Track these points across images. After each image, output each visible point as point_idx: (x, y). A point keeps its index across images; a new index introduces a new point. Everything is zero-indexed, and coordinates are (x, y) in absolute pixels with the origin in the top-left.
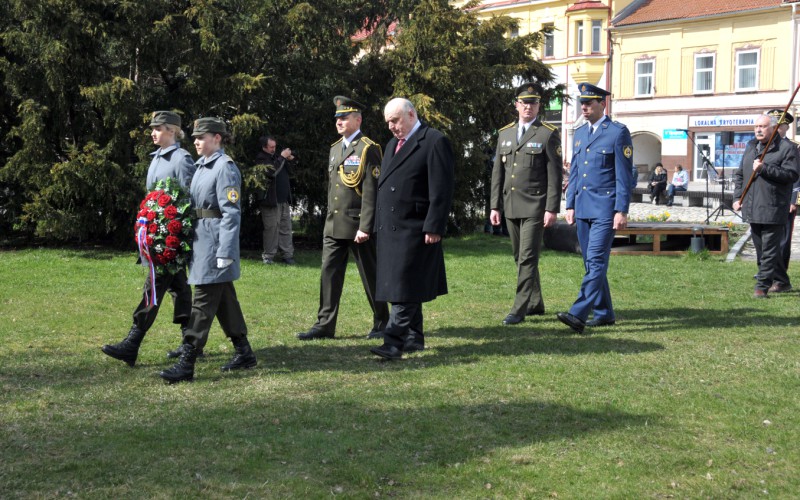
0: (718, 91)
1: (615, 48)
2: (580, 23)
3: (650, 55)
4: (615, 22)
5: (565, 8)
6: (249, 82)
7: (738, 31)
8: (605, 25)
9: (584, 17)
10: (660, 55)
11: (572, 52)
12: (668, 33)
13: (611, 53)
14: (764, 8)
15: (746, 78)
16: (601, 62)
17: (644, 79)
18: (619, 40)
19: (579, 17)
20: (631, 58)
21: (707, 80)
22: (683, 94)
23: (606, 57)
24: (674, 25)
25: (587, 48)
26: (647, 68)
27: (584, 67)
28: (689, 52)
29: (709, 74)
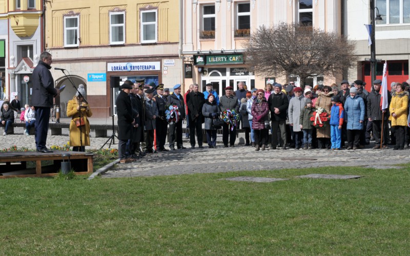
0: (128, 42)
1: (47, 5)
3: (75, 11)
10: (83, 12)
11: (11, 9)
13: (44, 9)
15: (149, 32)
16: (36, 16)
17: (71, 31)
20: (59, 14)
21: (119, 34)
22: (102, 44)
23: (40, 13)
25: (24, 5)
26: (73, 22)
27: (22, 21)
28: (105, 10)
29: (121, 28)
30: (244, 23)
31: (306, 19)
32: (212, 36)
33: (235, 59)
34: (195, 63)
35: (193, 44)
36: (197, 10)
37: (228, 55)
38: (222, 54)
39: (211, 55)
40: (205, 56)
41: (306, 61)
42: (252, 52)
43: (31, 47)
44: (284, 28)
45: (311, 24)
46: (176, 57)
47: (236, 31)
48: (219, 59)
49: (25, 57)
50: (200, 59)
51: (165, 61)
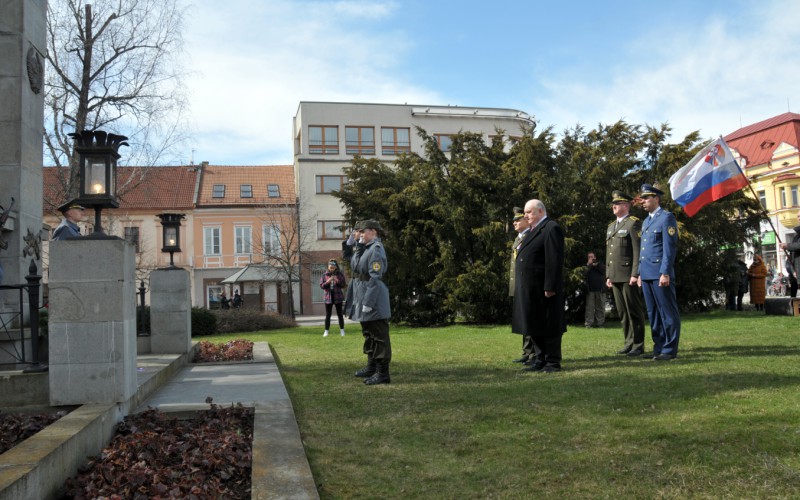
2: (783, 188)
5: (772, 180)
6: (569, 219)
9: (785, 184)
19: (781, 185)
25: (789, 203)
27: (788, 215)
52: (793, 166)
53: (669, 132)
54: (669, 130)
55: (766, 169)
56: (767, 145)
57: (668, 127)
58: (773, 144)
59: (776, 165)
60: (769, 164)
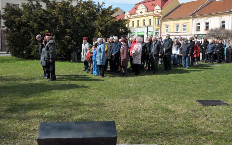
0: (180, 32)
1: (162, 23)
2: (156, 19)
3: (168, 25)
4: (162, 19)
5: (153, 16)
7: (183, 21)
8: (160, 19)
9: (156, 18)
10: (170, 25)
11: (154, 24)
12: (171, 21)
13: (161, 24)
14: (187, 17)
15: (184, 29)
16: (159, 26)
17: (167, 29)
18: (163, 22)
20: (165, 25)
21: (178, 30)
22: (174, 32)
23: (160, 25)
24: (172, 20)
25: (157, 24)
26: (167, 27)
27: (156, 27)
28: (175, 24)
29: (178, 29)
30: (207, 27)
31: (223, 26)
32: (199, 30)
33: (204, 36)
34: (195, 36)
35: (195, 32)
36: (196, 24)
37: (203, 35)
38: (201, 35)
39: (199, 35)
40: (197, 35)
41: (222, 36)
42: (208, 34)
43: (158, 33)
44: (217, 29)
45: (224, 27)
46: (190, 35)
47: (205, 29)
48: (200, 36)
49: (157, 35)
50: (196, 36)
51: (188, 36)
52: (159, 13)
53: (104, 5)
54: (105, 4)
55: (152, 13)
56: (153, 5)
57: (105, 3)
58: (155, 5)
59: (155, 12)
60: (153, 11)
